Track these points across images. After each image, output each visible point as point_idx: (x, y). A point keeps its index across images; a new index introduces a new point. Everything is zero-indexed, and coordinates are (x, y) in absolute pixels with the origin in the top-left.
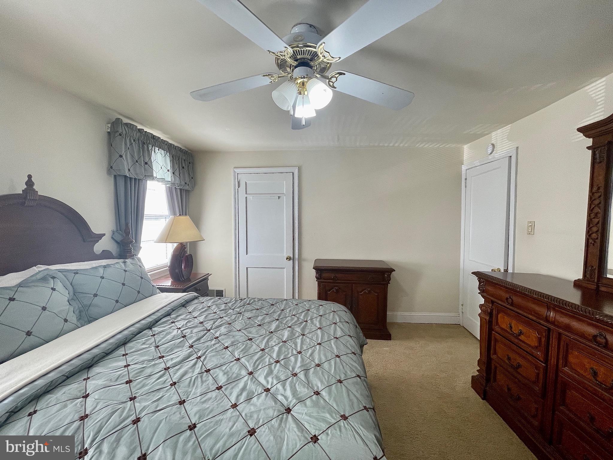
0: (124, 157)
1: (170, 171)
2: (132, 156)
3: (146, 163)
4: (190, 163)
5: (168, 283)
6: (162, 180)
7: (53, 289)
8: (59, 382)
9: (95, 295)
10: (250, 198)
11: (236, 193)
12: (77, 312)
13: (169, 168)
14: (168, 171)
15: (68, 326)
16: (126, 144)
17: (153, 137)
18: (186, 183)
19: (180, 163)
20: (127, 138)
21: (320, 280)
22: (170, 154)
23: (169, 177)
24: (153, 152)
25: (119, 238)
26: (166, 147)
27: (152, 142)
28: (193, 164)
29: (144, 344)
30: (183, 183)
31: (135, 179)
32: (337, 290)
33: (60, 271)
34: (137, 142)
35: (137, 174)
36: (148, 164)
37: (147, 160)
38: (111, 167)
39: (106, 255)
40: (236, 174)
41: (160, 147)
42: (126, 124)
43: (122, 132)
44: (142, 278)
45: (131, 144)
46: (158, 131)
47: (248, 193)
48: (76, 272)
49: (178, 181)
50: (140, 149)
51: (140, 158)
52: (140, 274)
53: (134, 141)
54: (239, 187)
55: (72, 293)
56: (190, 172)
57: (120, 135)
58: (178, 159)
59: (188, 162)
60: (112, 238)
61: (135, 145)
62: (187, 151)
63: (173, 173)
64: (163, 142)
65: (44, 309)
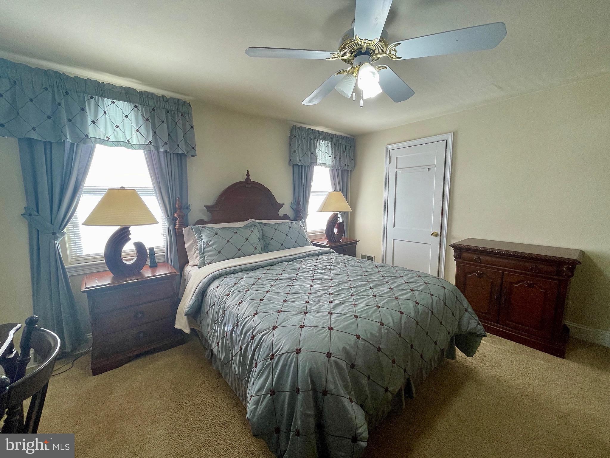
0: (297, 152)
1: (331, 157)
2: (302, 150)
3: (312, 153)
4: (351, 147)
5: (325, 242)
6: (325, 164)
7: (252, 231)
8: (238, 271)
9: (272, 239)
10: (399, 172)
11: (388, 169)
12: (263, 246)
13: (330, 154)
14: (330, 156)
15: (256, 251)
16: (298, 142)
17: (318, 132)
18: (345, 165)
19: (341, 149)
20: (299, 138)
21: (459, 260)
22: (332, 143)
23: (329, 161)
24: (318, 144)
25: (294, 207)
26: (329, 138)
27: (317, 136)
28: (354, 147)
29: (279, 267)
30: (343, 165)
31: (305, 166)
32: (479, 274)
33: (259, 223)
34: (306, 139)
35: (305, 162)
36: (313, 154)
37: (313, 151)
38: (290, 160)
39: (286, 217)
40: (388, 151)
41: (324, 139)
42: (299, 128)
43: (296, 135)
44: (299, 233)
45: (302, 141)
46: (323, 127)
47: (398, 167)
48: (265, 225)
49: (338, 164)
50: (307, 144)
51: (307, 150)
52: (299, 231)
53: (304, 138)
54: (390, 163)
55: (261, 236)
56: (351, 155)
57: (295, 137)
58: (339, 145)
59: (350, 146)
60: (291, 207)
61: (305, 141)
62: (348, 137)
63: (335, 158)
64: (327, 134)
65: (247, 240)
